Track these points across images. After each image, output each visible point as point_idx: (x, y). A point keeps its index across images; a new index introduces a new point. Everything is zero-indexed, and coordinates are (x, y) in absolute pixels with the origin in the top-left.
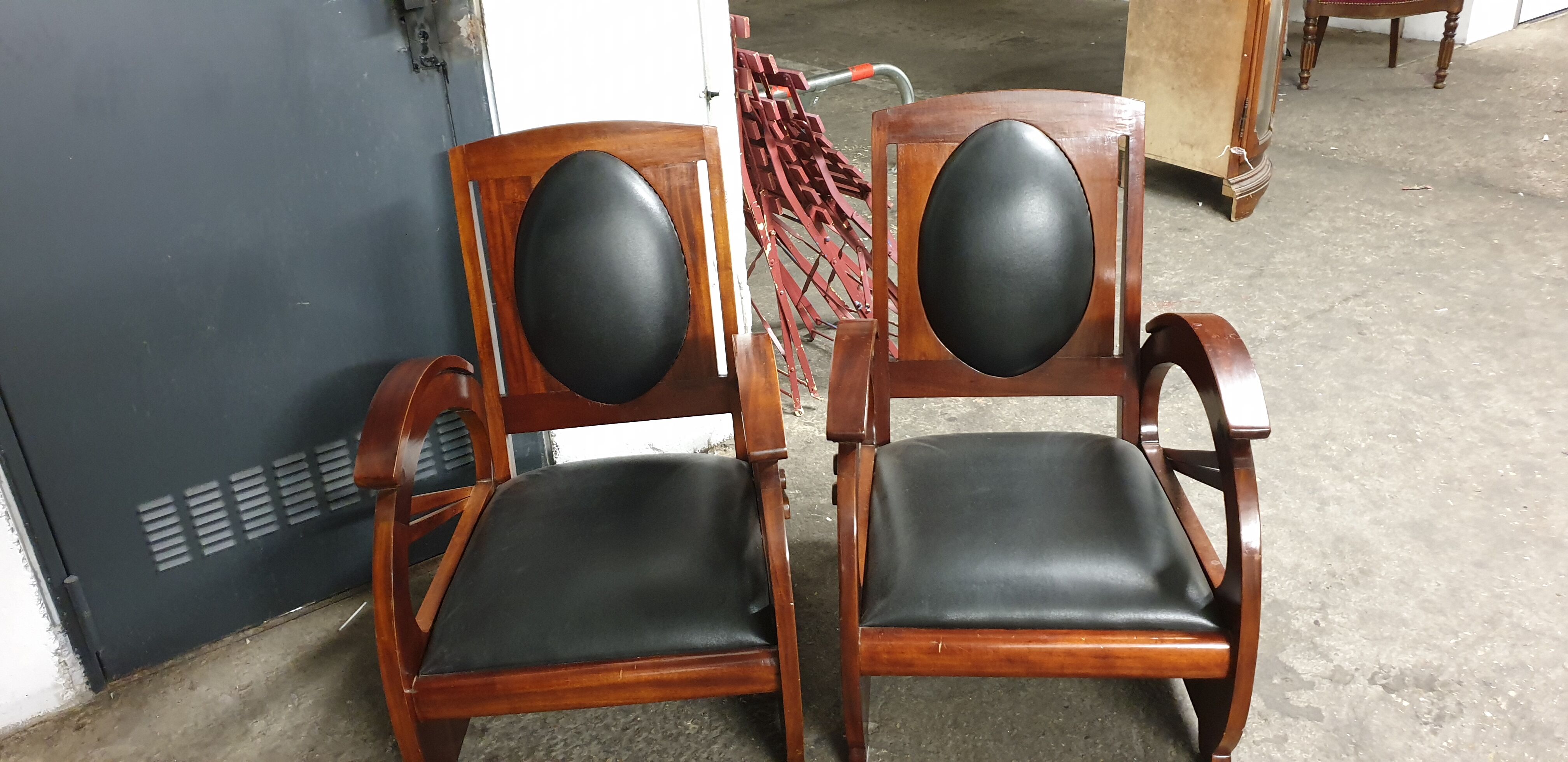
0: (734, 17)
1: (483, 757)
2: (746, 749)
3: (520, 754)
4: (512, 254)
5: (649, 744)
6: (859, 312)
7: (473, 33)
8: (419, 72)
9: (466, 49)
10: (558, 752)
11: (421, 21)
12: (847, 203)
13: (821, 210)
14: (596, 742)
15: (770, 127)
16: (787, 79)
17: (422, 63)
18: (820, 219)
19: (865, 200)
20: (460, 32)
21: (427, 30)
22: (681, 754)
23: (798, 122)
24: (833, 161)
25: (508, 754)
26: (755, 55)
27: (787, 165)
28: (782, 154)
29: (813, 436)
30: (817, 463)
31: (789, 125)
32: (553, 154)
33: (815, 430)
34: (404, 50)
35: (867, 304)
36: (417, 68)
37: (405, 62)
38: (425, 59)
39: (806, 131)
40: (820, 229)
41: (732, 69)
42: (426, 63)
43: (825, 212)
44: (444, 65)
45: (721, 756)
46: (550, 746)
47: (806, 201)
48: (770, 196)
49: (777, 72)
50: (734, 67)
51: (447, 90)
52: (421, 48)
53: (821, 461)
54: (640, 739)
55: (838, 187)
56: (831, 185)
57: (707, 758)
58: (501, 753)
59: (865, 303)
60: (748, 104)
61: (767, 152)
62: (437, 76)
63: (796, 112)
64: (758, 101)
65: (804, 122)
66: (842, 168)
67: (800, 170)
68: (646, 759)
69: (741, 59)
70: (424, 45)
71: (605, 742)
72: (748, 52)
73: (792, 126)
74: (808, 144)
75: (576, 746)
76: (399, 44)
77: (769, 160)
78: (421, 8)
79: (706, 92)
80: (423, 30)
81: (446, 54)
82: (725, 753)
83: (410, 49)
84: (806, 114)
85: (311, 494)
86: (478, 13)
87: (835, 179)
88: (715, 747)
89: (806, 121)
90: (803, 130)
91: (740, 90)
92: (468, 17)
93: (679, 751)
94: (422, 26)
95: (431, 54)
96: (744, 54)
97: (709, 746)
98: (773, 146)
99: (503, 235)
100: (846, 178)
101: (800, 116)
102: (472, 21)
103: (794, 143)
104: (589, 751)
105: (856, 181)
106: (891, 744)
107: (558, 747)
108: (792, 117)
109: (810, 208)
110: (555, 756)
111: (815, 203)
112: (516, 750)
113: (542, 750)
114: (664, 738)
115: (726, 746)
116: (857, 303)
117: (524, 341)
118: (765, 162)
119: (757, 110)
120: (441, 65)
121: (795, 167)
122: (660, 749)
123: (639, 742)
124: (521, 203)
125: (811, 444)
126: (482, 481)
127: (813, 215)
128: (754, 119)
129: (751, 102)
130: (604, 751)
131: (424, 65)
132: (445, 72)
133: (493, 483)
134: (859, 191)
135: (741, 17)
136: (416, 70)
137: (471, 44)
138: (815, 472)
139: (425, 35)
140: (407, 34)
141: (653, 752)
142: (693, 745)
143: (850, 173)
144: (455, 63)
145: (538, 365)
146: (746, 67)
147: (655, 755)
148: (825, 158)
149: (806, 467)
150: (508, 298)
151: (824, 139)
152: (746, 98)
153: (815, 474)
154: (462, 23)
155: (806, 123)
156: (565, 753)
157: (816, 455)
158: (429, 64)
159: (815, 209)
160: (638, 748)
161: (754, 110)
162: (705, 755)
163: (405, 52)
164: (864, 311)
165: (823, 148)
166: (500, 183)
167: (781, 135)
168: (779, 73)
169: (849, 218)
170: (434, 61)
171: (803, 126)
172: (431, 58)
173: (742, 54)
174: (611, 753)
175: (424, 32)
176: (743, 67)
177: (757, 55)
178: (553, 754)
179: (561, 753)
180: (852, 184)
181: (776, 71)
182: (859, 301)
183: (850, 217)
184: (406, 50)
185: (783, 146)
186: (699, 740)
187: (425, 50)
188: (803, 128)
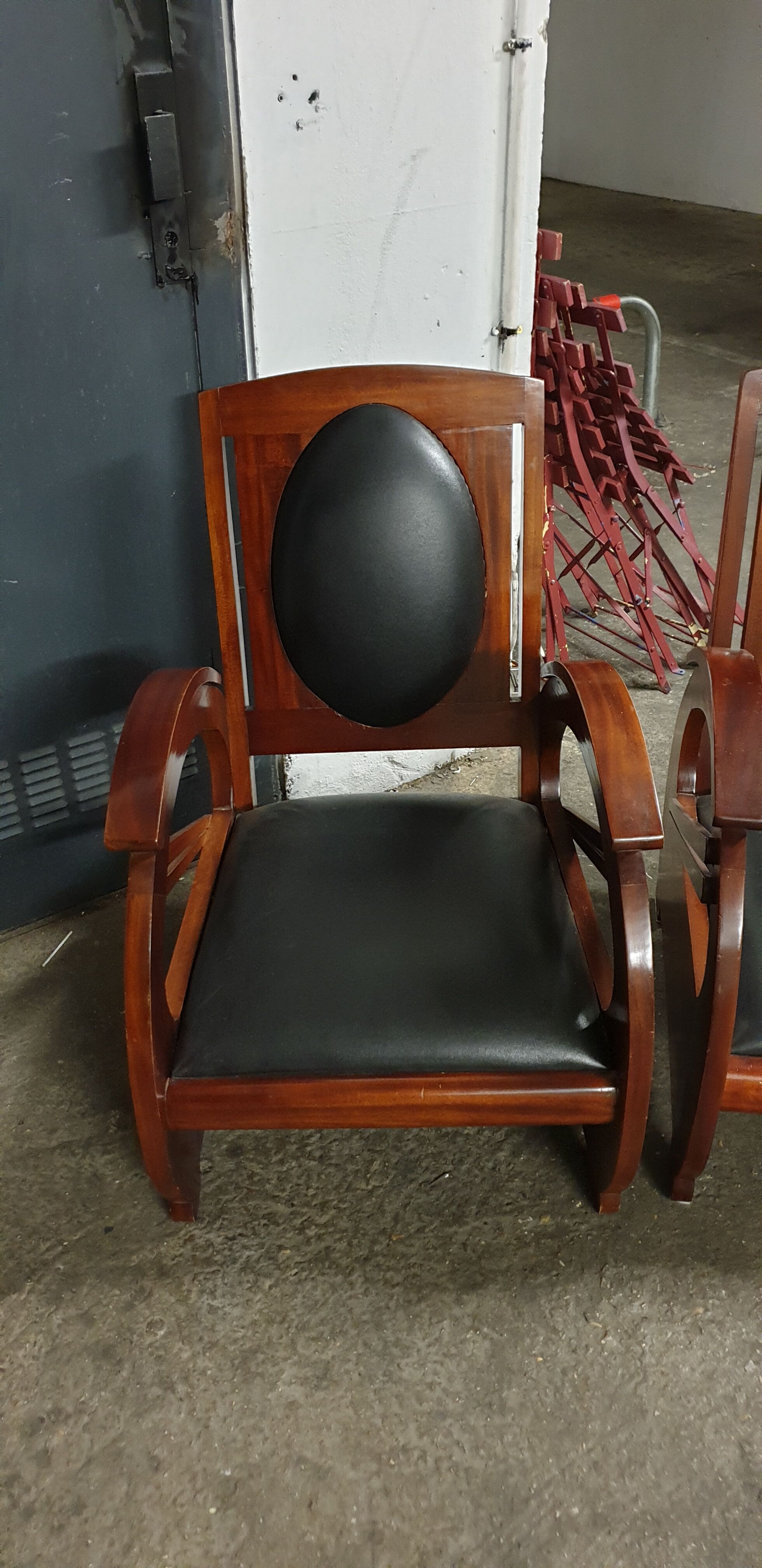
0: (543, 232)
1: (225, 1146)
2: (539, 1160)
3: (268, 1145)
4: (269, 535)
5: (421, 1144)
6: (637, 608)
7: (232, 237)
8: (162, 287)
9: (223, 257)
10: (314, 1147)
11: (169, 218)
12: (642, 475)
13: (613, 483)
14: (357, 1137)
15: (569, 377)
16: (598, 316)
17: (168, 275)
18: (610, 493)
19: (663, 472)
20: (217, 236)
21: (176, 230)
22: (461, 1161)
23: (601, 371)
24: (636, 420)
25: (254, 1145)
26: (565, 283)
27: (581, 425)
28: (578, 410)
29: (572, 753)
30: (582, 789)
31: (589, 375)
32: (330, 407)
33: (574, 747)
34: (145, 256)
35: (648, 599)
36: (161, 282)
37: (147, 273)
38: (173, 270)
39: (609, 384)
40: (608, 506)
41: (533, 299)
42: (172, 275)
43: (619, 485)
44: (193, 279)
45: (511, 1167)
46: (303, 1139)
47: (597, 470)
48: (554, 462)
49: (586, 306)
50: (535, 297)
51: (195, 314)
52: (167, 255)
53: (586, 788)
54: (410, 1137)
55: (636, 457)
56: (629, 453)
57: (494, 1169)
58: (246, 1143)
59: (646, 597)
60: (546, 346)
61: (560, 408)
62: (184, 293)
63: (601, 359)
64: (559, 342)
65: (611, 372)
66: (643, 431)
67: (597, 432)
68: (420, 1165)
69: (545, 287)
70: (172, 251)
71: (368, 1136)
72: (556, 279)
73: (593, 375)
74: (608, 401)
75: (335, 1140)
76: (142, 250)
77: (562, 418)
78: (171, 200)
79: (500, 329)
80: (171, 230)
81: (197, 263)
82: (514, 1164)
83: (153, 255)
84: (614, 362)
85: (13, 809)
86: (239, 209)
87: (635, 446)
88: (501, 1155)
89: (613, 371)
90: (606, 383)
91: (537, 327)
92: (227, 215)
93: (457, 1156)
94: (171, 225)
95: (179, 263)
96: (549, 280)
97: (493, 1153)
98: (568, 399)
99: (261, 510)
100: (644, 444)
101: (606, 364)
102: (232, 222)
103: (590, 398)
104: (351, 1149)
105: (657, 448)
106: (715, 1167)
107: (313, 1139)
108: (595, 364)
109: (601, 480)
110: (310, 1152)
111: (607, 473)
112: (264, 1141)
113: (295, 1143)
114: (438, 1138)
115: (515, 1154)
116: (637, 597)
117: (278, 644)
118: (556, 421)
119: (555, 354)
120: (191, 278)
121: (591, 428)
122: (435, 1151)
123: (408, 1140)
124: (287, 468)
125: (571, 765)
126: (219, 809)
127: (602, 489)
128: (550, 366)
129: (550, 344)
130: (369, 1150)
131: (169, 277)
132: (194, 290)
133: (232, 812)
134: (656, 460)
135: (553, 233)
136: (160, 285)
137: (229, 253)
138: (581, 801)
139: (173, 237)
140: (152, 237)
141: (427, 1156)
142: (474, 1150)
143: (653, 439)
144: (208, 277)
145: (293, 674)
146: (550, 299)
147: (430, 1159)
148: (627, 419)
149: (569, 794)
150: (261, 590)
151: (631, 395)
152: (545, 337)
153: (580, 804)
154: (220, 223)
155: (613, 373)
156: (322, 1148)
157: (578, 779)
158: (176, 277)
159: (605, 480)
160: (408, 1148)
161: (552, 355)
162: (490, 1165)
163: (147, 259)
164: (642, 607)
165: (625, 406)
166: (261, 440)
167: (582, 388)
168: (588, 307)
169: (641, 492)
170: (181, 272)
171: (608, 377)
172: (179, 269)
173: (546, 281)
174: (377, 1152)
175: (172, 233)
176: (546, 298)
177: (568, 284)
178: (309, 1149)
179: (317, 1149)
180: (652, 452)
181: (584, 305)
182: (639, 595)
183: (644, 491)
184: (149, 256)
185: (580, 401)
186: (481, 1143)
187: (172, 259)
188: (606, 380)
